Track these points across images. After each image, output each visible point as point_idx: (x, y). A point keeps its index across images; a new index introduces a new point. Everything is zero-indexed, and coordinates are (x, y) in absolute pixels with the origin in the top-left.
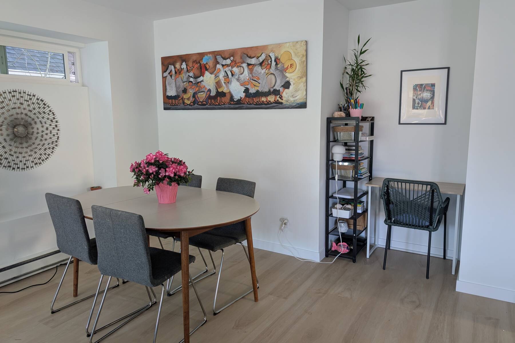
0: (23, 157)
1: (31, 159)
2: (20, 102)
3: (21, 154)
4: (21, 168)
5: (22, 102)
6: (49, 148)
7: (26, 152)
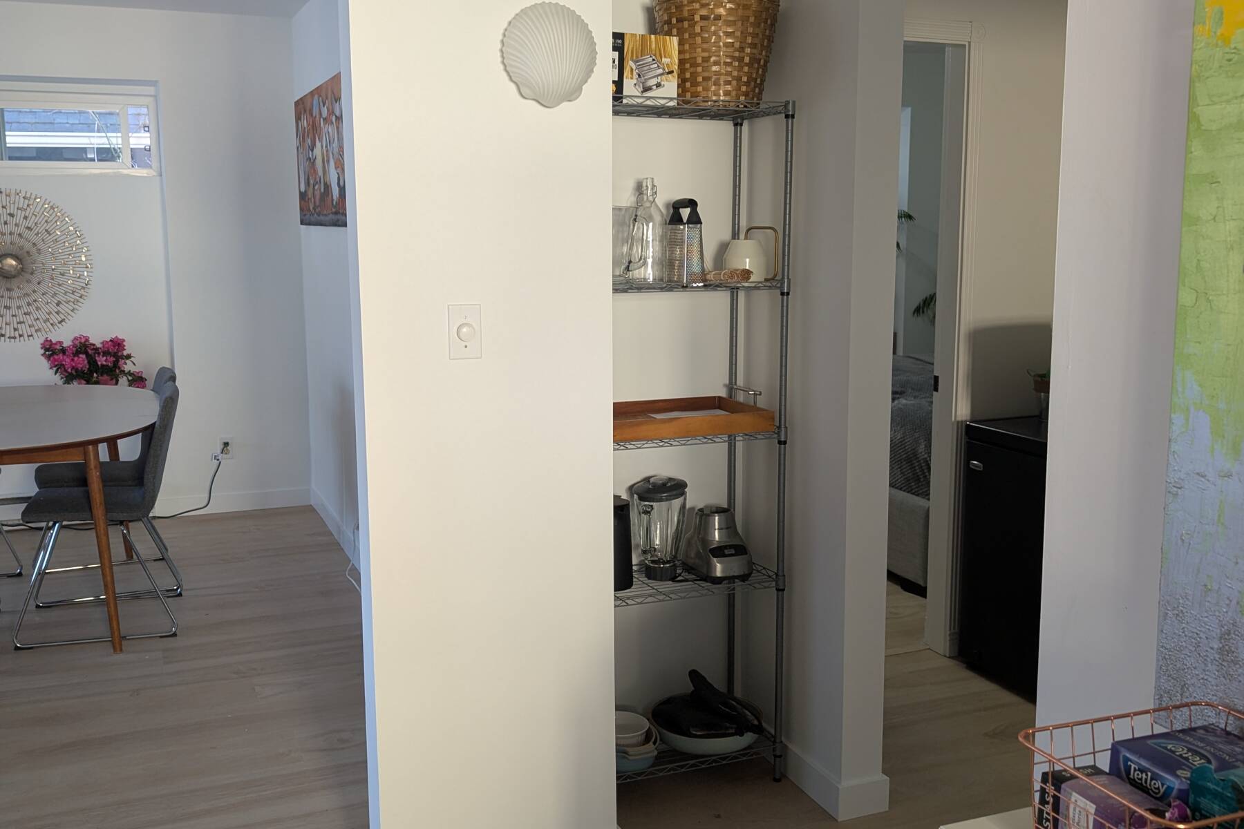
0: (13, 316)
1: (29, 320)
2: (8, 212)
3: (9, 309)
4: (8, 335)
5: (12, 212)
6: (67, 302)
7: (19, 307)
